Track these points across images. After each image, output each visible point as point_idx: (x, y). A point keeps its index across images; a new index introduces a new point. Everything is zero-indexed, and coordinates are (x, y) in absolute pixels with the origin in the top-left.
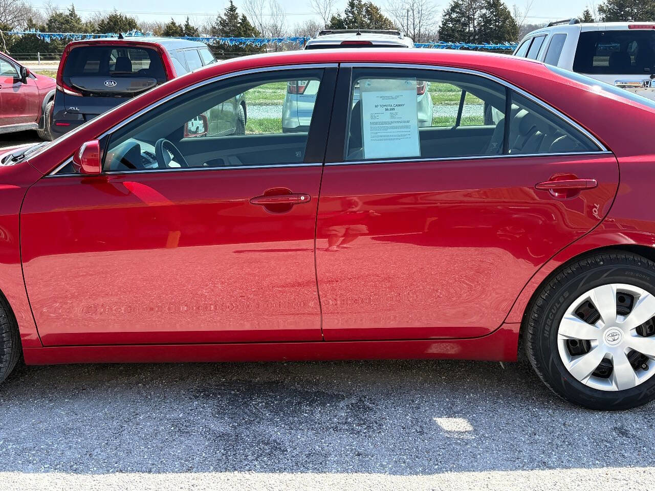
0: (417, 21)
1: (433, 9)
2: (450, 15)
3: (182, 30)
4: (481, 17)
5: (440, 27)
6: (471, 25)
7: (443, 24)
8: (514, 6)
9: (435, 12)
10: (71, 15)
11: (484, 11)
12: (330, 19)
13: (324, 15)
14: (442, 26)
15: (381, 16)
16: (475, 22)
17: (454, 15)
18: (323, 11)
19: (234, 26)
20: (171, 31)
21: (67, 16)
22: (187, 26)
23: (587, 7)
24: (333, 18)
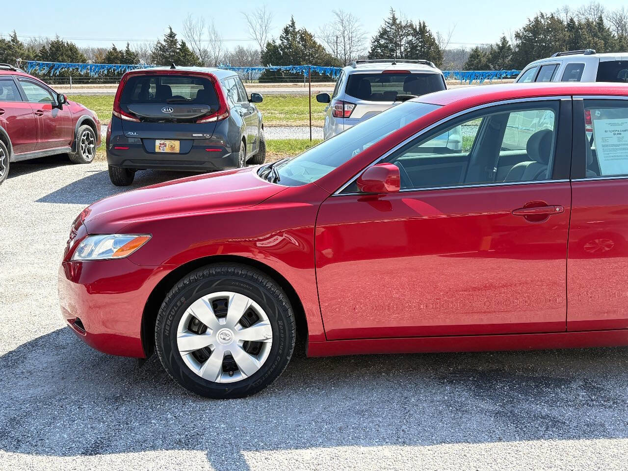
0: (348, 47)
1: (363, 36)
2: (378, 42)
3: (123, 56)
4: (408, 43)
5: (369, 52)
6: (398, 51)
7: (372, 50)
8: (438, 33)
9: (365, 38)
10: (13, 41)
11: (410, 38)
12: (265, 45)
13: (260, 41)
14: (371, 52)
15: (314, 42)
16: (402, 48)
17: (382, 42)
18: (259, 37)
19: (174, 51)
20: (112, 57)
21: (9, 42)
22: (128, 52)
23: (503, 34)
24: (269, 45)
